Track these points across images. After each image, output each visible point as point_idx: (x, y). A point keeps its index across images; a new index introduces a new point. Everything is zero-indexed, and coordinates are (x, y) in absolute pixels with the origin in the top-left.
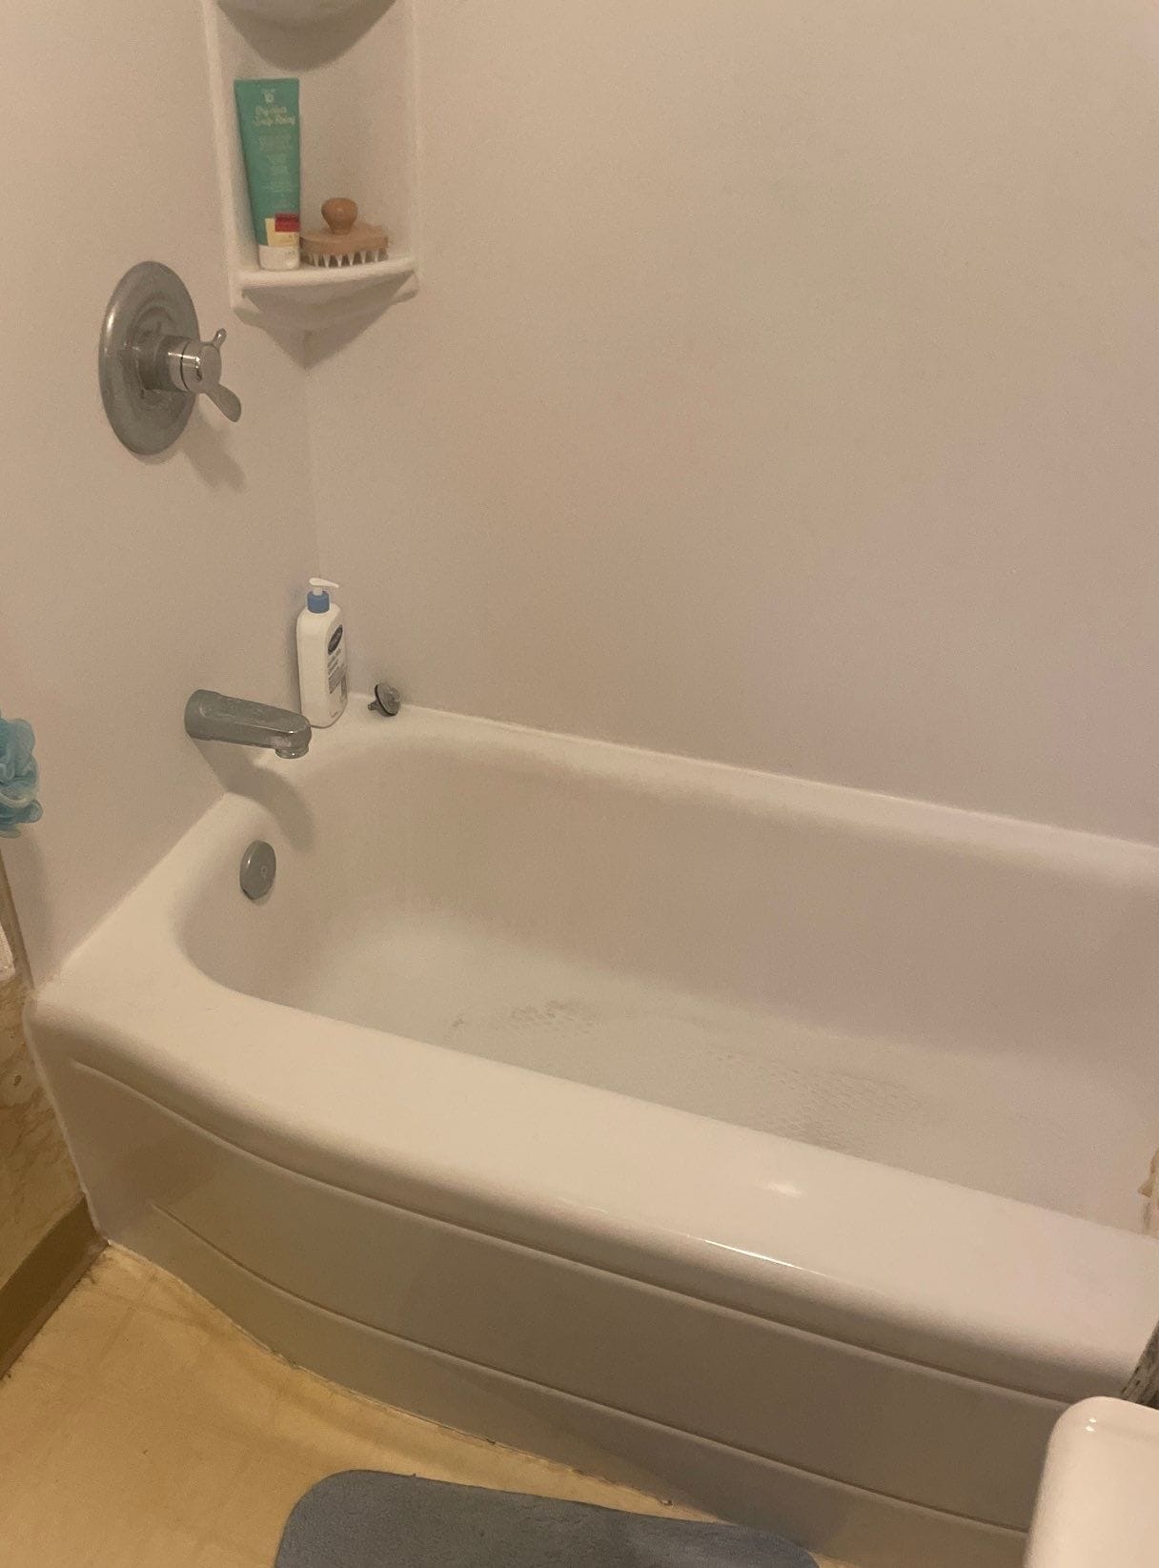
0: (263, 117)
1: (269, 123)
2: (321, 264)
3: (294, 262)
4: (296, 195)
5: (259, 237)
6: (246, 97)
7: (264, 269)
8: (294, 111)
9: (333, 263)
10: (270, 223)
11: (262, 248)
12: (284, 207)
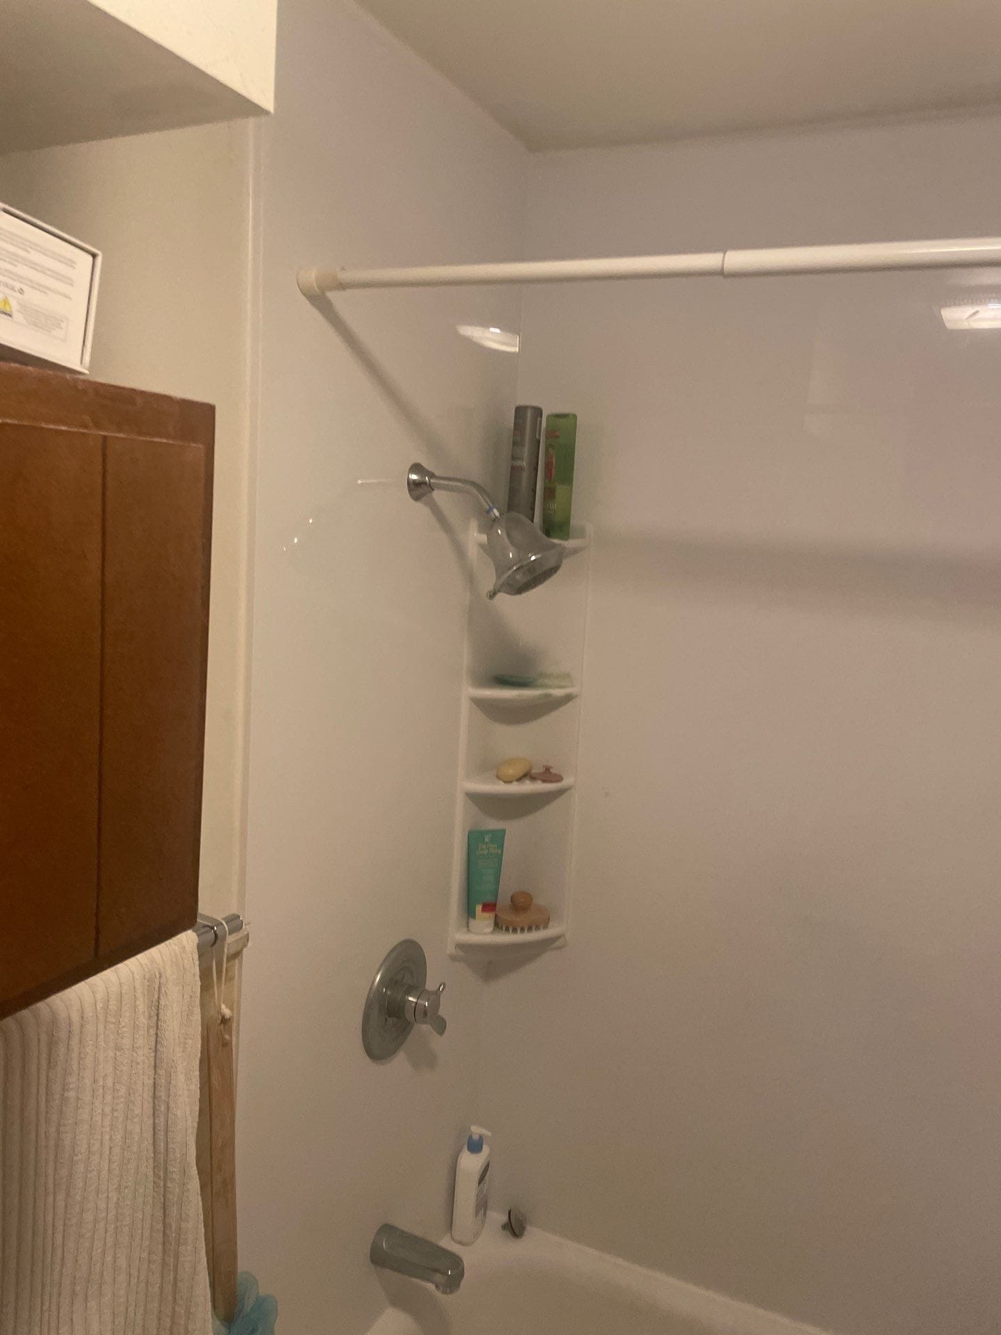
0: (482, 849)
1: (485, 852)
2: (507, 929)
3: (491, 929)
4: (496, 893)
5: (470, 913)
6: (474, 839)
7: (471, 932)
8: (501, 846)
9: (515, 930)
10: (479, 908)
11: (471, 920)
12: (489, 899)
